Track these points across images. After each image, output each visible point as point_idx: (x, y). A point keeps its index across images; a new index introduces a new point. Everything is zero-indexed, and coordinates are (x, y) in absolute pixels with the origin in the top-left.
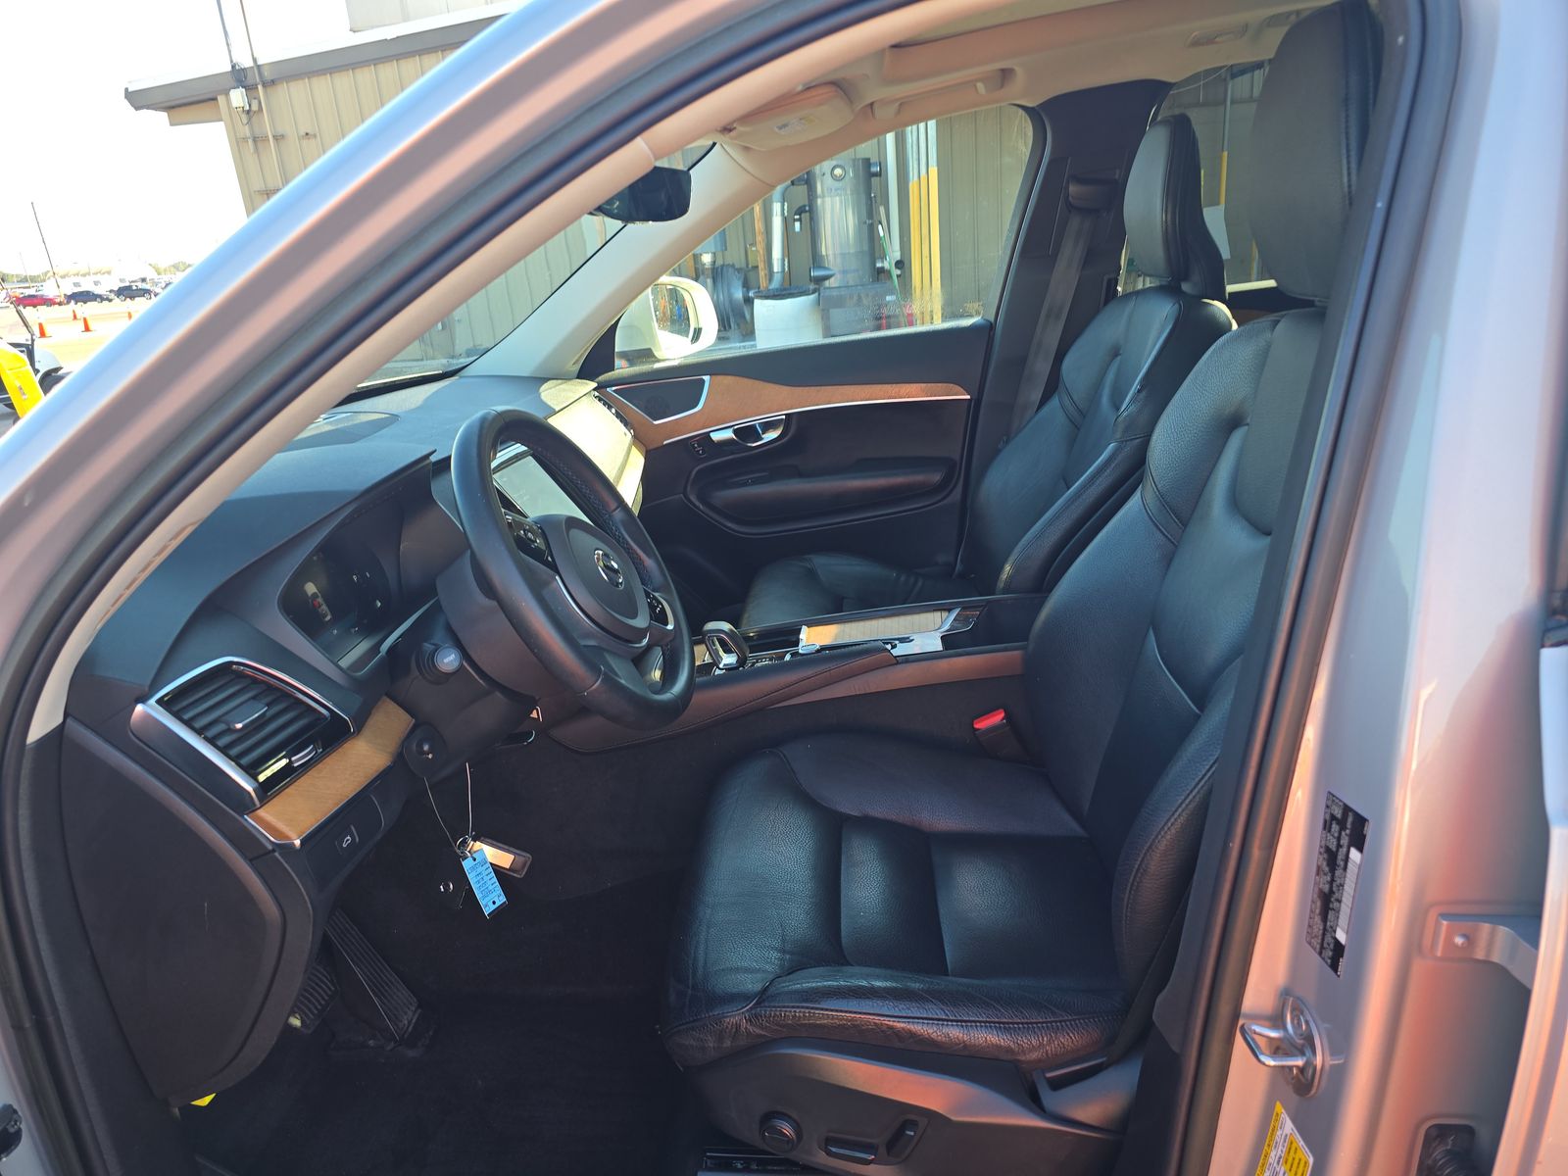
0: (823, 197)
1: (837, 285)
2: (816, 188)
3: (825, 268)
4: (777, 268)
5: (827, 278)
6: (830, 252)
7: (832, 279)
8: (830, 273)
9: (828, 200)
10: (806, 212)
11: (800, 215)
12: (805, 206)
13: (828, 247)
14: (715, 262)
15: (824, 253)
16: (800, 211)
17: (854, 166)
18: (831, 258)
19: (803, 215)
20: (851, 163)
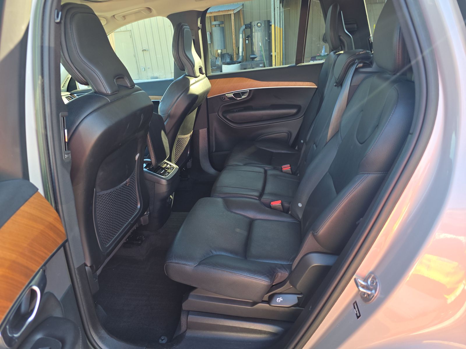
0: (255, 32)
1: (258, 60)
2: (253, 29)
3: (255, 55)
4: (240, 54)
5: (256, 58)
6: (257, 50)
7: (257, 58)
8: (257, 56)
9: (256, 33)
10: (250, 37)
11: (248, 38)
12: (249, 35)
13: (256, 48)
14: (222, 52)
15: (255, 50)
16: (248, 37)
17: (264, 23)
18: (257, 52)
19: (249, 38)
20: (264, 22)
